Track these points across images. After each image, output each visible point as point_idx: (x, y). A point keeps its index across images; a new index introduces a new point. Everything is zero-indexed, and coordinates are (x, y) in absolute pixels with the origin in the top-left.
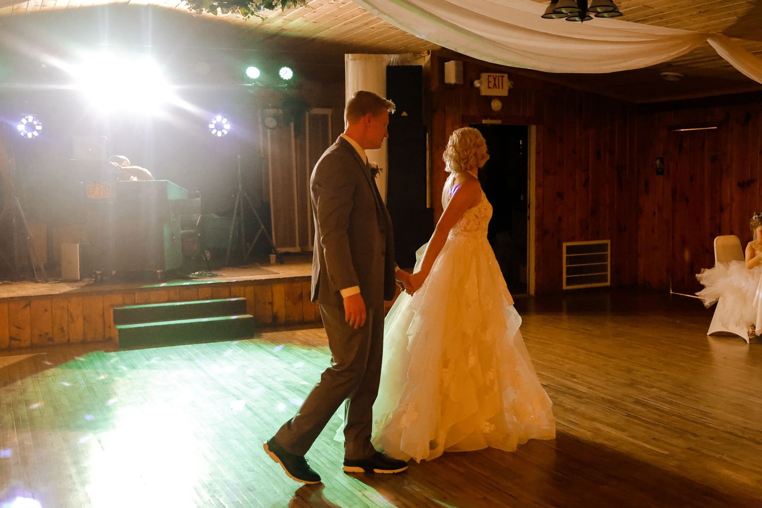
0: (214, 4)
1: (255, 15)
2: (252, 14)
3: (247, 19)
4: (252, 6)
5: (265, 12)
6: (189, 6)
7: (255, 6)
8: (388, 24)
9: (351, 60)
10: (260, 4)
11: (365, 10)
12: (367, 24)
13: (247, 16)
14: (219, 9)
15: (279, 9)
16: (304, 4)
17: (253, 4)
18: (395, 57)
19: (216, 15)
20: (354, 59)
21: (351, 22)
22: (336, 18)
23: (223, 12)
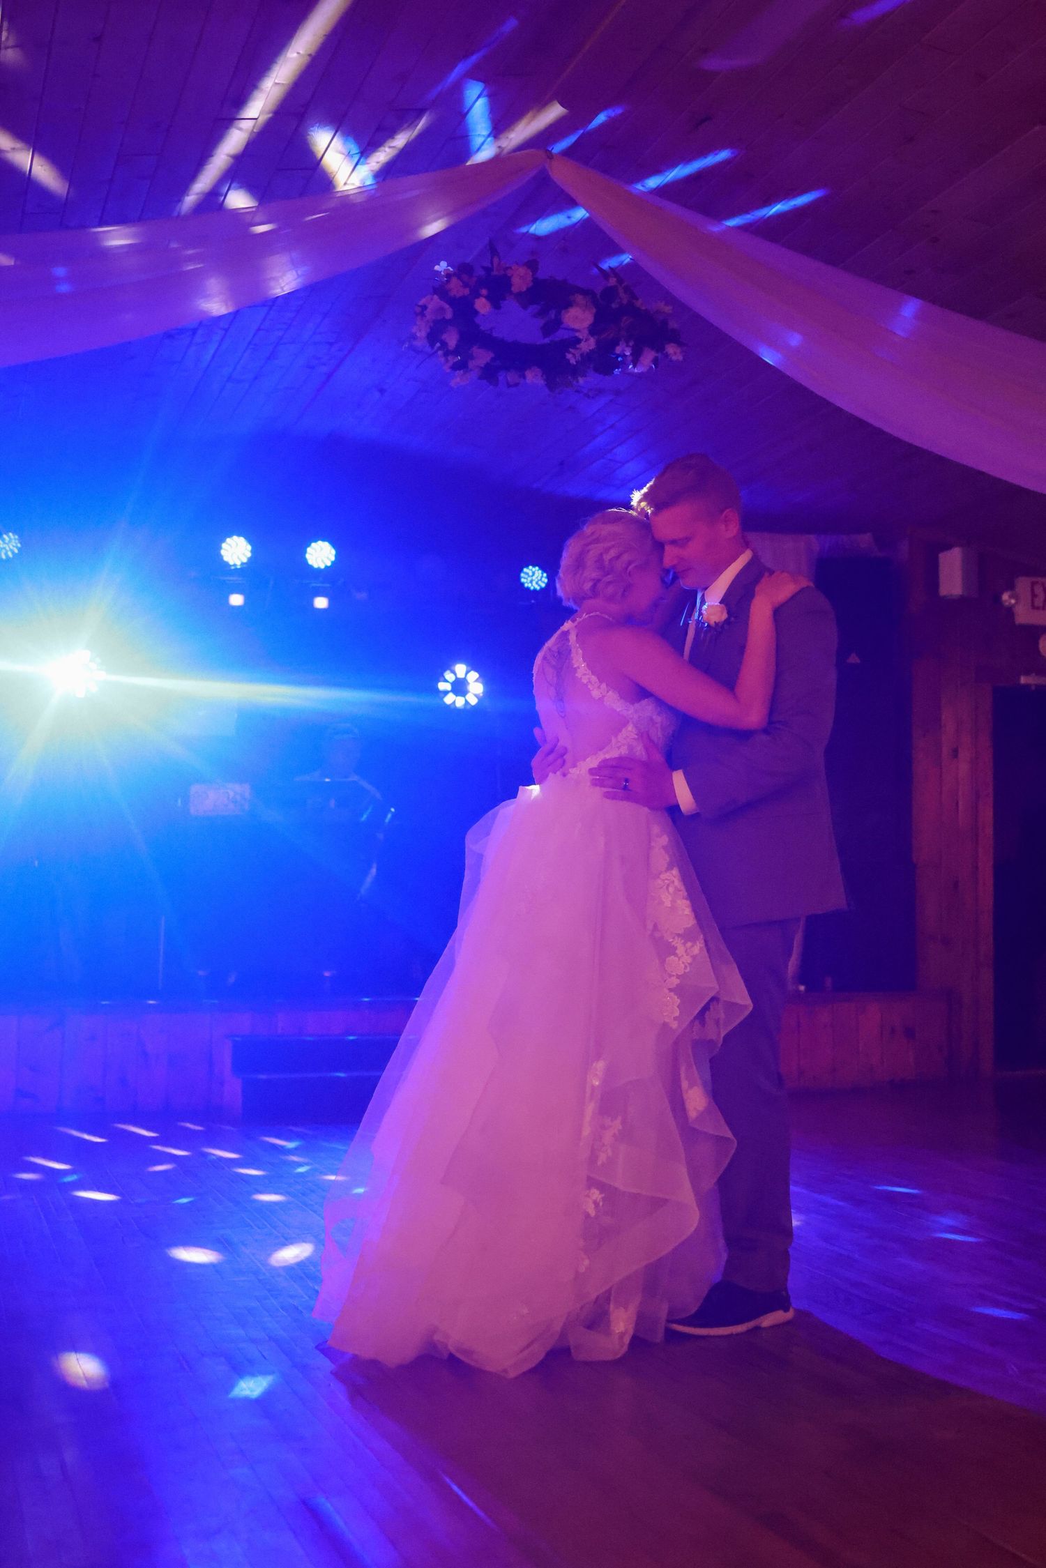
18: (834, 540)
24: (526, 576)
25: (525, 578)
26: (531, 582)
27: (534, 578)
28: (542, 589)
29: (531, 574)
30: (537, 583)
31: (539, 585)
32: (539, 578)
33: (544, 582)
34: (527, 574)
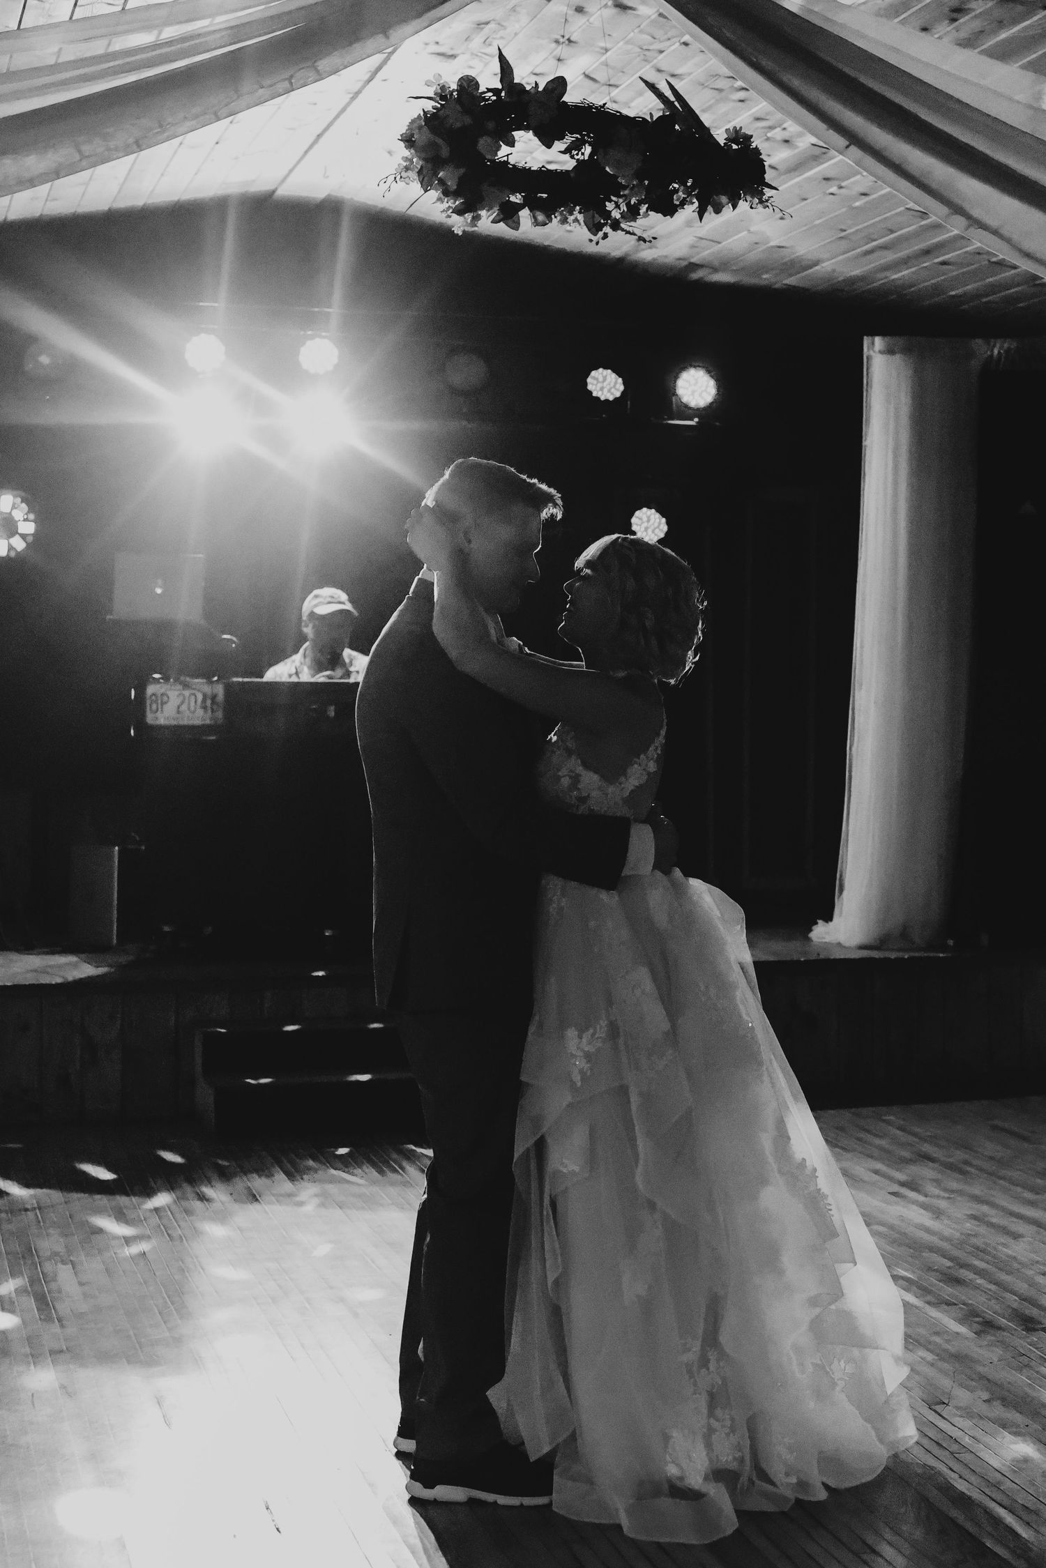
0: (513, 199)
1: (623, 230)
2: (616, 226)
3: (601, 241)
4: (618, 206)
5: (651, 222)
6: (445, 205)
7: (624, 208)
8: (988, 253)
9: (880, 352)
10: (640, 202)
11: (924, 215)
12: (927, 252)
13: (601, 234)
14: (525, 214)
15: (690, 211)
16: (761, 202)
17: (621, 200)
18: (1006, 345)
19: (517, 229)
20: (890, 351)
21: (884, 247)
22: (843, 234)
23: (537, 223)
24: (595, 382)
25: (593, 384)
26: (602, 389)
27: (605, 384)
28: (616, 399)
29: (601, 379)
30: (609, 391)
31: (612, 394)
32: (612, 384)
33: (618, 390)
34: (597, 379)
